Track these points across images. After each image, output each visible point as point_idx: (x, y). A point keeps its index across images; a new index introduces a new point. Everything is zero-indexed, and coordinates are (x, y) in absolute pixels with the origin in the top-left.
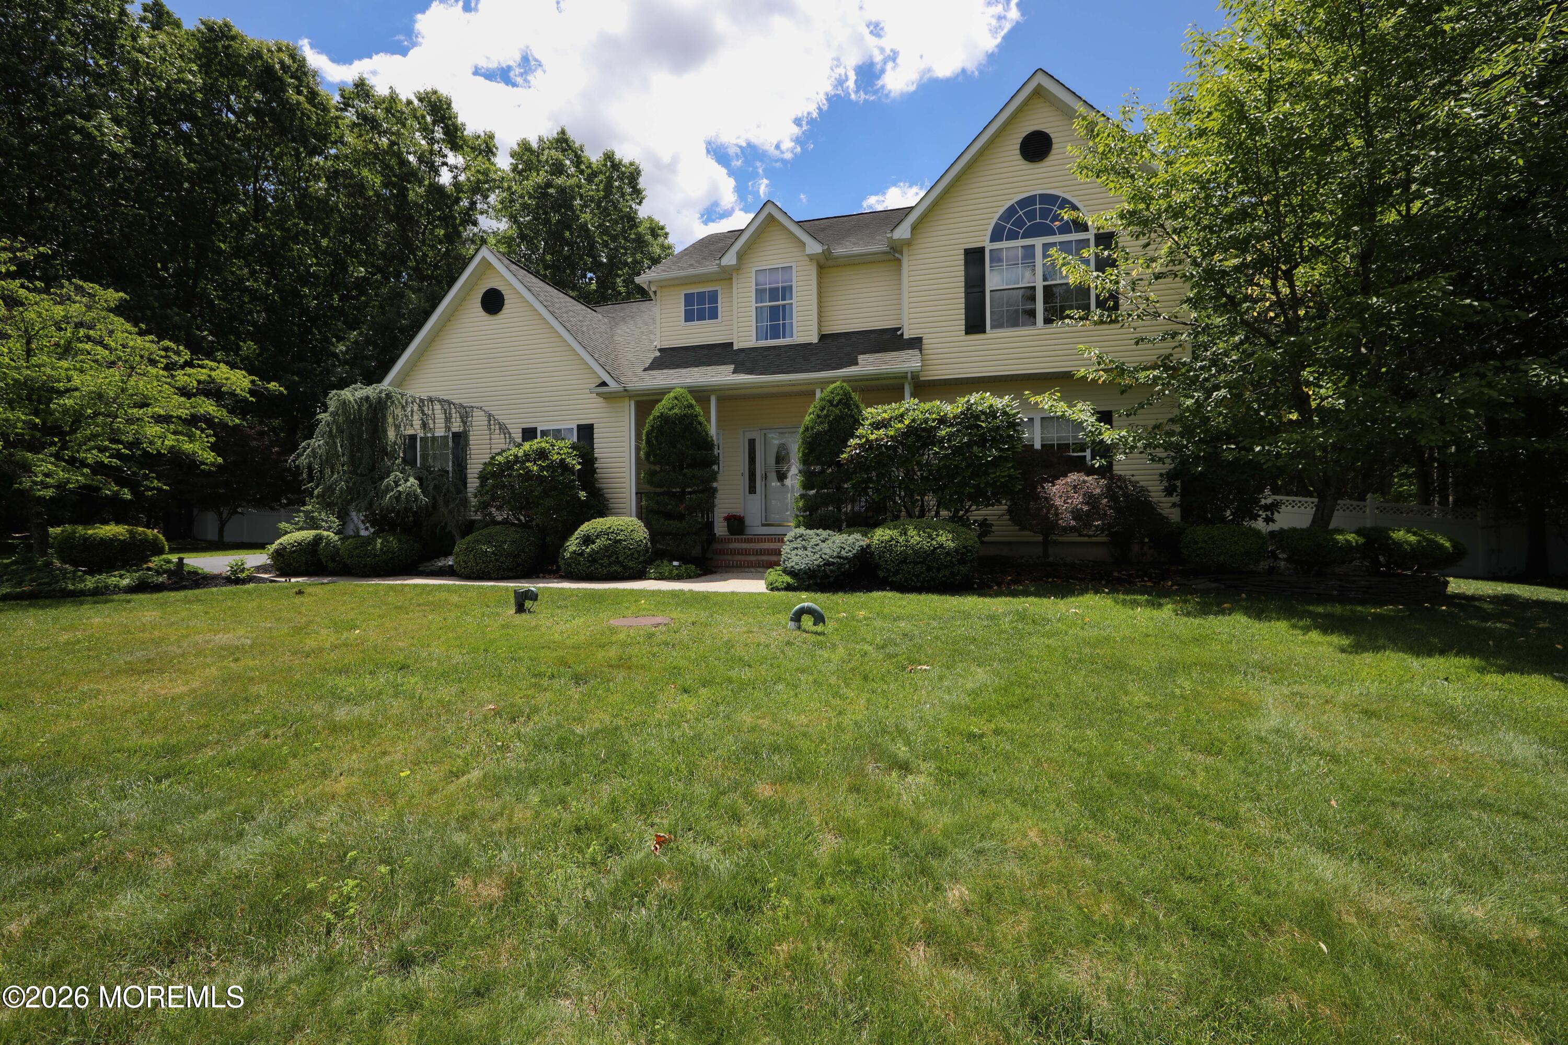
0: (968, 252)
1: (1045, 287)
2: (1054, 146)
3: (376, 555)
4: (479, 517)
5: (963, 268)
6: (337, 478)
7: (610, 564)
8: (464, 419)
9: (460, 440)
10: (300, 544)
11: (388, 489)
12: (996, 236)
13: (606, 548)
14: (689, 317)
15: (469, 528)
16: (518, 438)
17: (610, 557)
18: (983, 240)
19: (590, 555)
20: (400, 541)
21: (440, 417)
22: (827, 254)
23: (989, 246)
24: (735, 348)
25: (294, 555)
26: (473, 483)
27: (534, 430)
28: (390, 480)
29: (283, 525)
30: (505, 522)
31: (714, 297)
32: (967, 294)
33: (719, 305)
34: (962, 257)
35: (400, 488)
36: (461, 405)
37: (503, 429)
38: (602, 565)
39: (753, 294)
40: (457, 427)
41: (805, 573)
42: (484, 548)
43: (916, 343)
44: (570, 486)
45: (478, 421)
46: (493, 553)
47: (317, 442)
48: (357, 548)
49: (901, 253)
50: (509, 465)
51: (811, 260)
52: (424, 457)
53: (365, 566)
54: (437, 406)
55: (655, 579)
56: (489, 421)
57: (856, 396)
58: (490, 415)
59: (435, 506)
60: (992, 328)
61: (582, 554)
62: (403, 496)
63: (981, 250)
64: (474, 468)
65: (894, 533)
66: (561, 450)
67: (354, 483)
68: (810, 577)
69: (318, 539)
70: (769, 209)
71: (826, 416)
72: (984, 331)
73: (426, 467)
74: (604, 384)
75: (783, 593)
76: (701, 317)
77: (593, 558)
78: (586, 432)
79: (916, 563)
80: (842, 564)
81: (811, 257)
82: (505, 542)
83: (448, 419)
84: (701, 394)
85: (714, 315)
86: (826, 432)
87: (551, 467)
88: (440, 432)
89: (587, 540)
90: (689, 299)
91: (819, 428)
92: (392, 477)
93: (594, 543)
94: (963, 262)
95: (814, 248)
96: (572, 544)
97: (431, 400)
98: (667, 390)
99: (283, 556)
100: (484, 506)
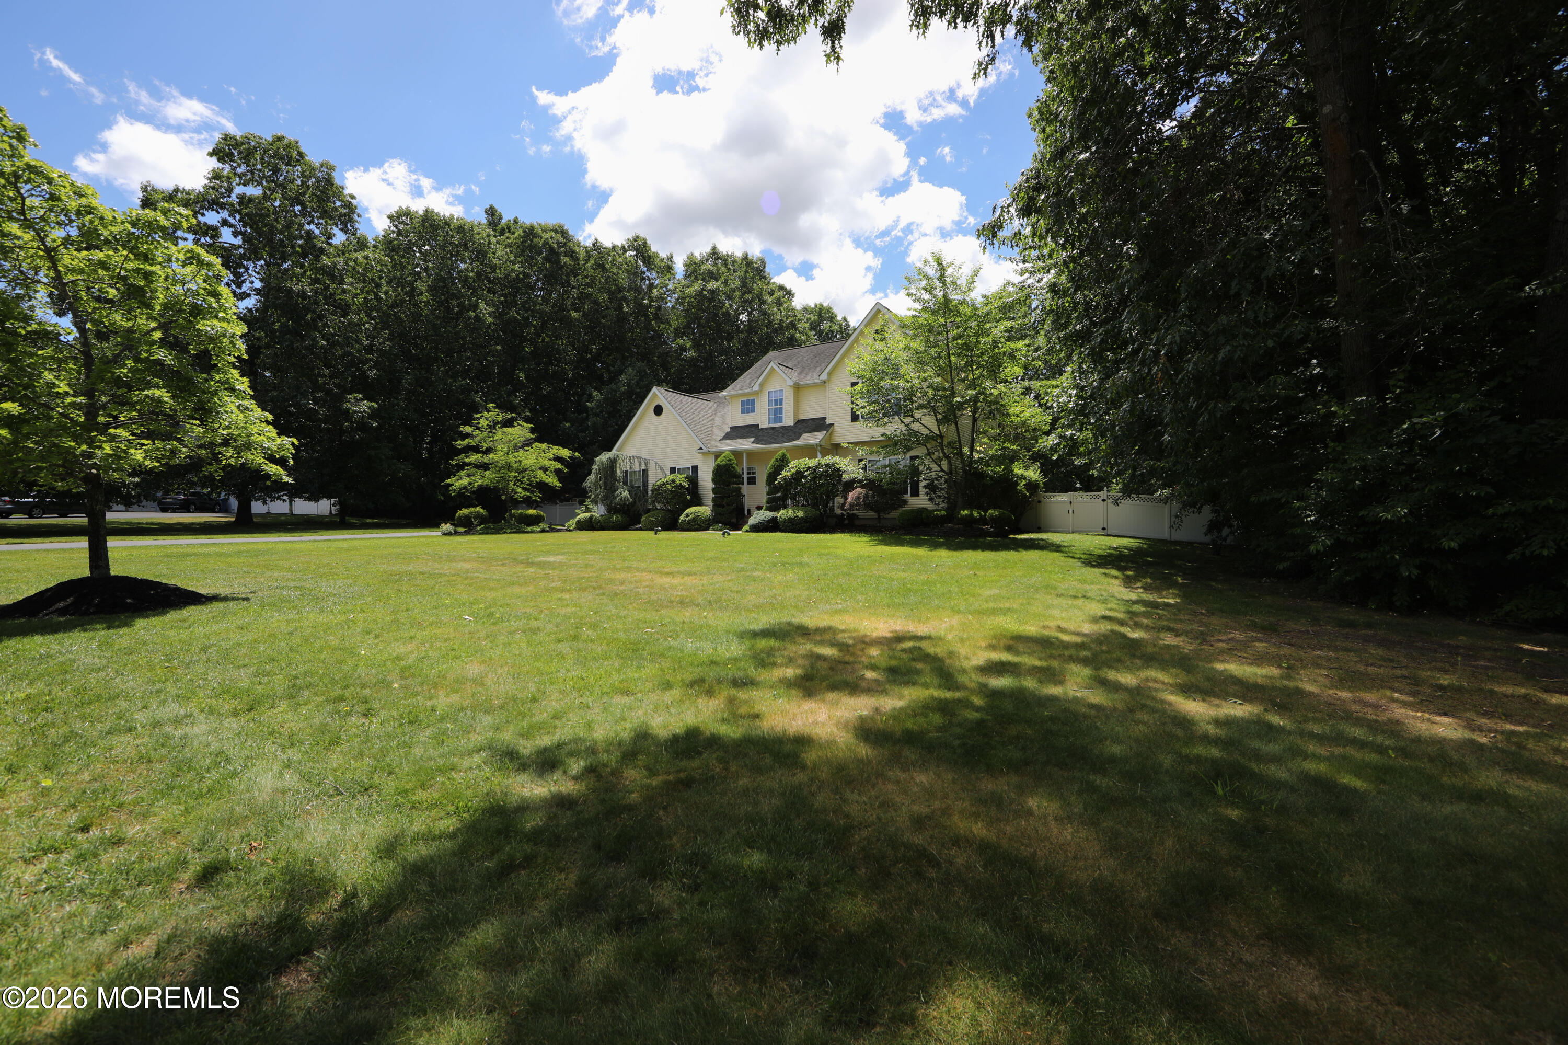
0: (852, 384)
3: (613, 523)
4: (651, 507)
6: (600, 492)
7: (695, 525)
8: (646, 464)
9: (645, 472)
10: (585, 518)
11: (618, 496)
13: (695, 518)
14: (743, 412)
15: (648, 511)
16: (668, 472)
17: (696, 522)
20: (622, 516)
21: (637, 464)
22: (797, 384)
24: (758, 428)
25: (583, 523)
26: (650, 493)
27: (674, 468)
28: (618, 492)
29: (577, 511)
30: (661, 509)
31: (753, 401)
32: (852, 403)
33: (756, 406)
34: (850, 386)
35: (622, 495)
36: (645, 458)
37: (662, 469)
38: (692, 525)
39: (767, 403)
40: (643, 467)
42: (652, 519)
43: (830, 426)
44: (683, 494)
45: (652, 465)
46: (655, 521)
47: (592, 477)
49: (826, 384)
50: (661, 486)
51: (790, 387)
52: (631, 481)
54: (636, 458)
55: (712, 530)
56: (656, 465)
57: (788, 456)
58: (657, 463)
59: (635, 502)
61: (685, 521)
62: (623, 498)
64: (650, 487)
65: (785, 511)
66: (680, 479)
67: (605, 493)
69: (591, 517)
70: (772, 364)
73: (632, 486)
74: (701, 449)
76: (748, 412)
77: (689, 522)
78: (695, 469)
82: (660, 516)
83: (640, 465)
84: (737, 454)
85: (753, 411)
87: (676, 487)
88: (637, 469)
89: (687, 516)
90: (743, 403)
91: (773, 468)
92: (619, 490)
93: (691, 516)
96: (682, 518)
97: (633, 455)
98: (723, 452)
99: (580, 523)
100: (653, 502)
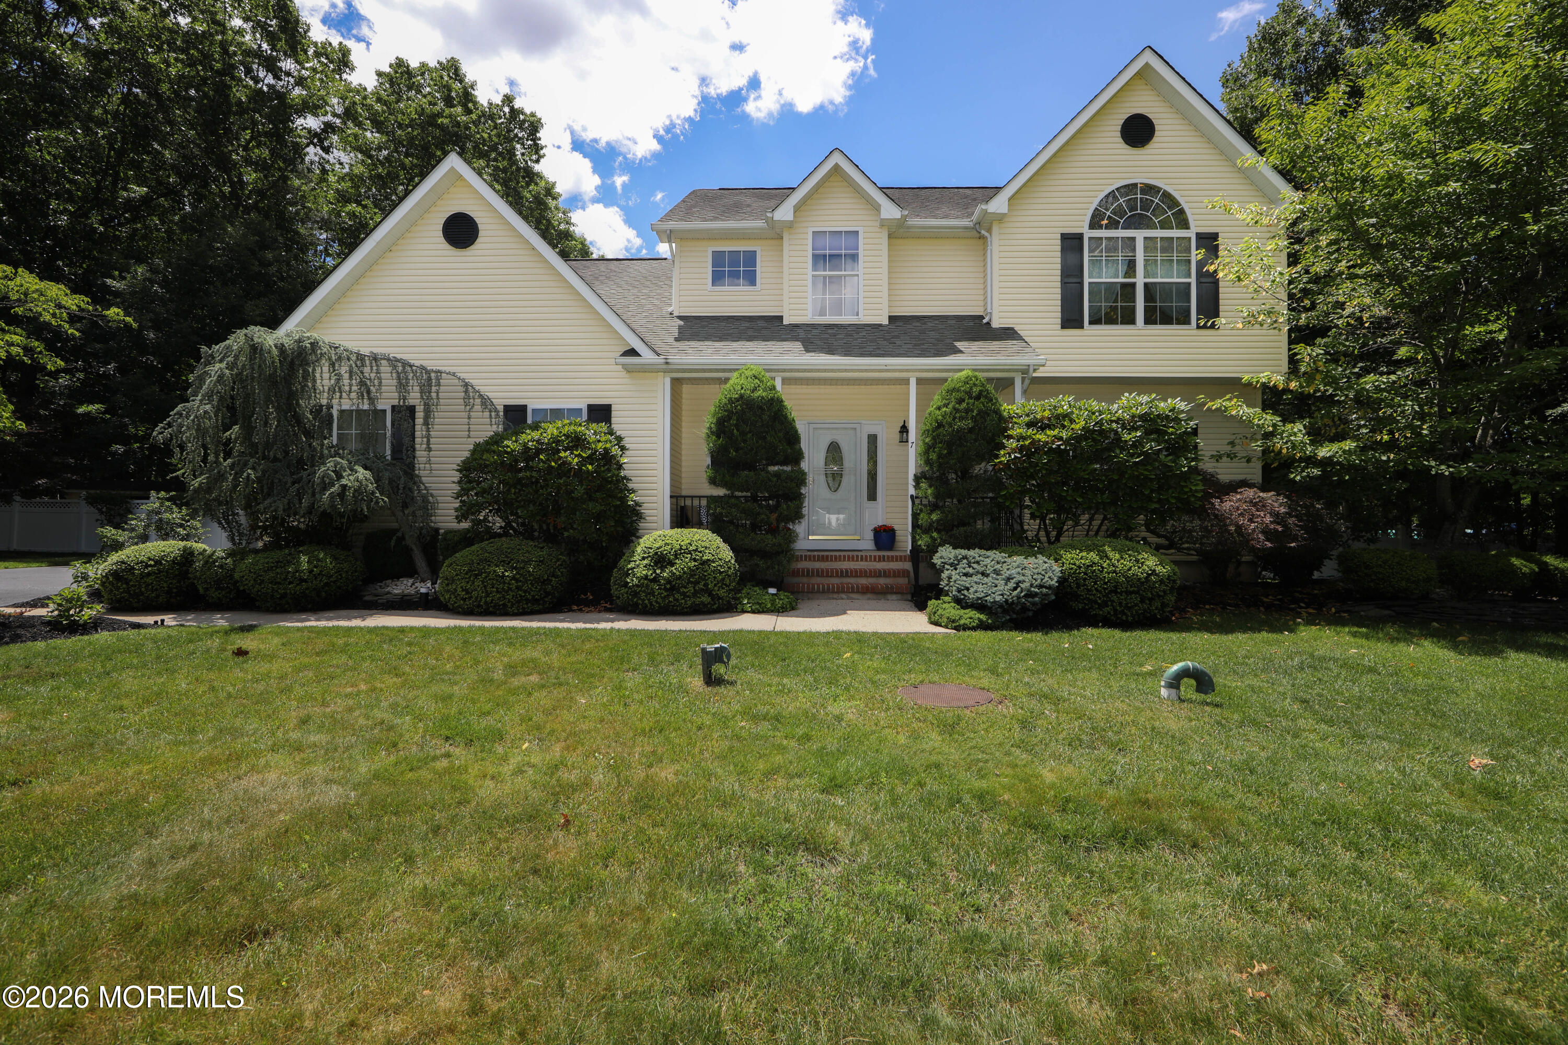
0: (1065, 237)
1: (1146, 285)
2: (1157, 133)
3: (302, 580)
5: (1059, 254)
7: (695, 593)
8: (427, 388)
9: (404, 417)
10: (158, 562)
11: (324, 483)
12: (1095, 224)
13: (692, 572)
14: (717, 278)
17: (697, 583)
18: (1081, 225)
19: (668, 581)
20: (335, 558)
21: (389, 382)
22: (901, 222)
23: (1088, 234)
24: (785, 322)
25: (149, 580)
27: (523, 408)
28: (327, 469)
29: (112, 531)
31: (751, 258)
32: (1064, 283)
33: (758, 269)
34: (1059, 242)
35: (344, 482)
36: (423, 368)
37: (488, 404)
38: (684, 594)
39: (810, 259)
41: (1001, 606)
42: (500, 570)
43: (1009, 334)
45: (449, 392)
46: (513, 578)
48: (270, 569)
49: (989, 230)
51: (882, 226)
53: (283, 596)
54: (385, 368)
55: (753, 612)
56: (466, 391)
58: (466, 385)
60: (1091, 323)
61: (655, 580)
62: (349, 494)
63: (1080, 237)
65: (1093, 556)
66: (601, 437)
67: (264, 472)
68: (1005, 611)
69: (188, 555)
70: (837, 158)
71: (967, 411)
72: (1082, 327)
74: (632, 352)
75: (979, 634)
76: (735, 281)
77: (672, 586)
78: (600, 414)
79: (1128, 593)
80: (1046, 595)
81: (883, 223)
82: (529, 562)
83: (401, 387)
85: (751, 279)
86: (971, 430)
88: (387, 403)
89: (661, 560)
90: (718, 258)
91: (959, 424)
92: (330, 464)
93: (672, 564)
94: (1059, 248)
95: (890, 211)
96: (639, 567)
97: (375, 358)
99: (127, 582)
